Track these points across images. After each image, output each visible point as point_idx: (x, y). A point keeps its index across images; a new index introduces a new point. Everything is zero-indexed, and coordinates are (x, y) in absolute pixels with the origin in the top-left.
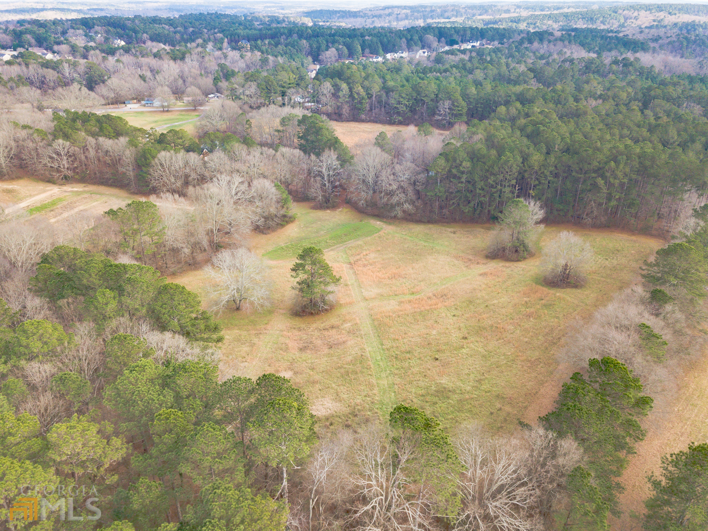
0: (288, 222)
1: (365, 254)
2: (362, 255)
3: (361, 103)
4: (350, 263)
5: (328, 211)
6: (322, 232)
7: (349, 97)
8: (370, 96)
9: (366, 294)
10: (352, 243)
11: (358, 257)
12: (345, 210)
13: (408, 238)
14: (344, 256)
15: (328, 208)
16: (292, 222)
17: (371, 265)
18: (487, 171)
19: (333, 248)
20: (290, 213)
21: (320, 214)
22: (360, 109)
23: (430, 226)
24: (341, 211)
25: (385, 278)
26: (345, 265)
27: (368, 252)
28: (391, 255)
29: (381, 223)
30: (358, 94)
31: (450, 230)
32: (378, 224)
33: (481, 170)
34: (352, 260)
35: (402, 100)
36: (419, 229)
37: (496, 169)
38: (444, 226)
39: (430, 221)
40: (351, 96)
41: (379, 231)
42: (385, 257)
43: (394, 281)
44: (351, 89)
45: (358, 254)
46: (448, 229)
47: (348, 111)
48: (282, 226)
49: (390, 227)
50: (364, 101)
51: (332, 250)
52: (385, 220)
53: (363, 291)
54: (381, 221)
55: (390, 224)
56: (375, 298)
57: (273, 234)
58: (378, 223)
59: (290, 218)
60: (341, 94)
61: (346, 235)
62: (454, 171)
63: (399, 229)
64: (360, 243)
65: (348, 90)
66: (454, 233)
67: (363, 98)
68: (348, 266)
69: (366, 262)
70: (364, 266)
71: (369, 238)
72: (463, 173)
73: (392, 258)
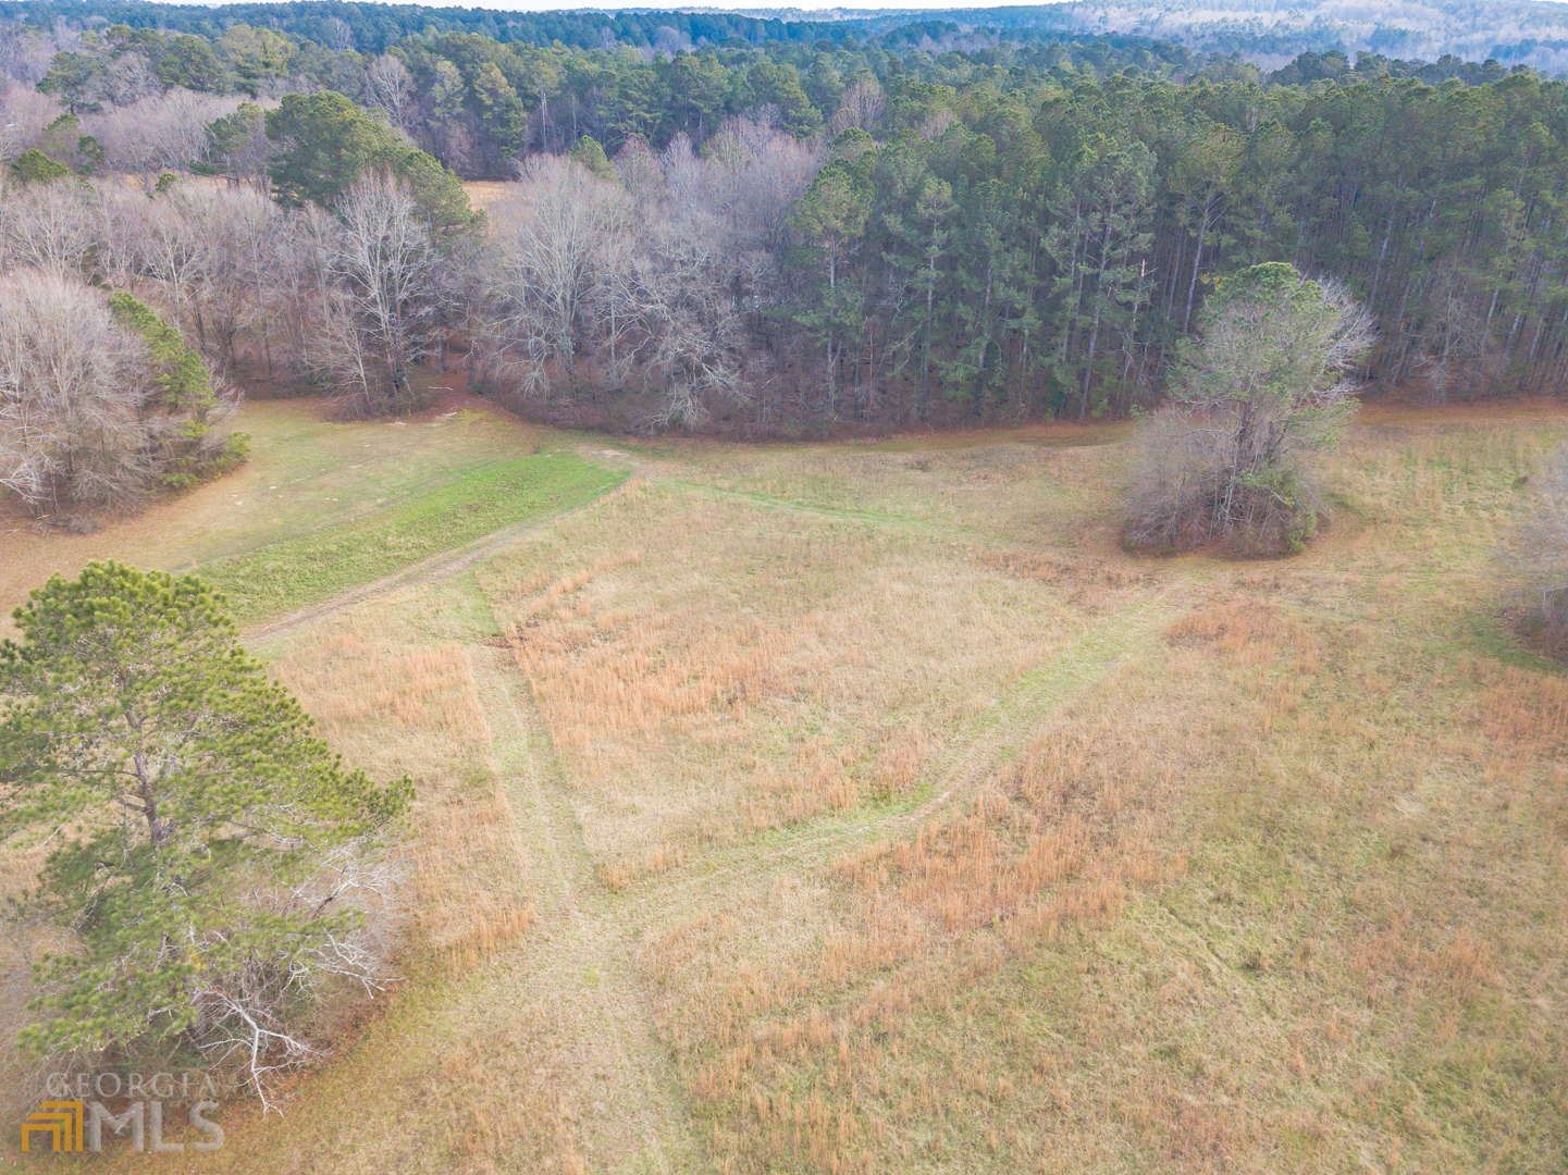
0: (203, 475)
1: (567, 582)
2: (554, 589)
3: (505, 123)
4: (499, 640)
5: (400, 424)
6: (366, 506)
7: (464, 104)
8: (531, 102)
9: (603, 835)
10: (508, 541)
11: (537, 603)
12: (468, 416)
13: (747, 499)
14: (467, 603)
15: (396, 412)
16: (227, 471)
17: (607, 636)
18: (1027, 208)
19: (413, 569)
20: (212, 435)
21: (363, 435)
22: (504, 142)
23: (817, 451)
24: (451, 421)
25: (692, 709)
26: (468, 652)
27: (582, 574)
28: (697, 580)
29: (623, 455)
30: (493, 93)
31: (901, 458)
32: (608, 456)
33: (1005, 208)
34: (508, 619)
35: (630, 106)
36: (776, 463)
37: (1065, 193)
38: (868, 448)
39: (811, 435)
40: (471, 99)
41: (618, 483)
42: (669, 589)
43: (750, 721)
44: (468, 80)
45: (539, 590)
46: (890, 456)
47: (466, 147)
48: (175, 491)
49: (661, 466)
50: (512, 114)
51: (408, 579)
52: (633, 442)
53: (584, 812)
54: (618, 447)
55: (657, 454)
56: (670, 865)
57: (120, 530)
58: (609, 453)
59: (216, 453)
60: (437, 91)
61: (474, 509)
62: (894, 223)
63: (697, 470)
64: (538, 535)
65: (459, 81)
66: (923, 467)
67: (510, 106)
68: (490, 653)
69: (579, 626)
70: (574, 644)
71: (580, 514)
72: (926, 227)
73: (704, 592)
